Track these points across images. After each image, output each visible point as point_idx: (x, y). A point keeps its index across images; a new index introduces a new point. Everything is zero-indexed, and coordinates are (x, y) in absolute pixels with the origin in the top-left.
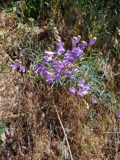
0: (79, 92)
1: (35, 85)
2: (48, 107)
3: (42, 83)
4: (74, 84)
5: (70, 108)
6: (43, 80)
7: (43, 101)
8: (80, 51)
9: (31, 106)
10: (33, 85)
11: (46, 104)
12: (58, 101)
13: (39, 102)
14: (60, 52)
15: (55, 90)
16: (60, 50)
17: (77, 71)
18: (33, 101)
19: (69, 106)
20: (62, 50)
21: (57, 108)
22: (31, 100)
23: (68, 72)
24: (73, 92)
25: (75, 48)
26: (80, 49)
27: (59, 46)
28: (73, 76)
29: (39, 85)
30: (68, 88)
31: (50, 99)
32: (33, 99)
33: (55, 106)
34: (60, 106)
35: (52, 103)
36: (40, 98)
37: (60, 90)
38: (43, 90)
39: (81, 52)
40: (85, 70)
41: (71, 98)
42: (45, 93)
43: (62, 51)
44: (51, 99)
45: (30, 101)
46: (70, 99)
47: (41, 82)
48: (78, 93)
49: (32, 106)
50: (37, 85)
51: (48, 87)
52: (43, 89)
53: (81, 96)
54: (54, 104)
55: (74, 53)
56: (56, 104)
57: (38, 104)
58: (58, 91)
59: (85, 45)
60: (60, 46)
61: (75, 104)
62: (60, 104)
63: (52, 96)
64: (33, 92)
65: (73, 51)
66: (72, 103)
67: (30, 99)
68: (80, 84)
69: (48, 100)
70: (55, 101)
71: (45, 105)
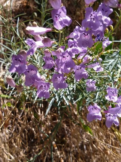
0: (110, 115)
1: (14, 112)
2: (44, 156)
3: (27, 107)
4: (94, 101)
5: (89, 153)
6: (28, 100)
7: (32, 145)
8: (104, 18)
9: (6, 157)
10: (10, 112)
11: (40, 151)
12: (63, 142)
13: (23, 147)
14: (61, 23)
15: (54, 118)
16: (59, 20)
17: (98, 69)
18: (11, 147)
19: (87, 149)
20: (64, 18)
21: (63, 158)
22: (7, 145)
23: (80, 71)
24: (96, 114)
25: (92, 13)
26: (104, 15)
27: (57, 10)
28: (92, 82)
29: (20, 111)
30: (81, 111)
31: (46, 138)
32: (10, 143)
33: (58, 153)
34: (69, 152)
35: (51, 147)
36: (26, 139)
37: (66, 117)
38: (29, 121)
39: (106, 20)
40: (113, 68)
41: (90, 132)
42: (34, 127)
43: (66, 21)
44: (48, 138)
45: (5, 146)
46: (89, 134)
47: (24, 104)
48: (108, 118)
49: (10, 158)
50: (17, 111)
51: (39, 114)
52: (29, 119)
53: (116, 123)
54: (56, 148)
55: (91, 24)
56: (60, 148)
57: (21, 153)
58: (61, 121)
59: (113, 5)
60: (60, 10)
61: (101, 144)
62: (69, 149)
63: (50, 132)
64: (9, 128)
65: (89, 20)
66: (94, 142)
67: (4, 143)
68: (110, 97)
69: (42, 142)
70: (56, 143)
71: (37, 153)
